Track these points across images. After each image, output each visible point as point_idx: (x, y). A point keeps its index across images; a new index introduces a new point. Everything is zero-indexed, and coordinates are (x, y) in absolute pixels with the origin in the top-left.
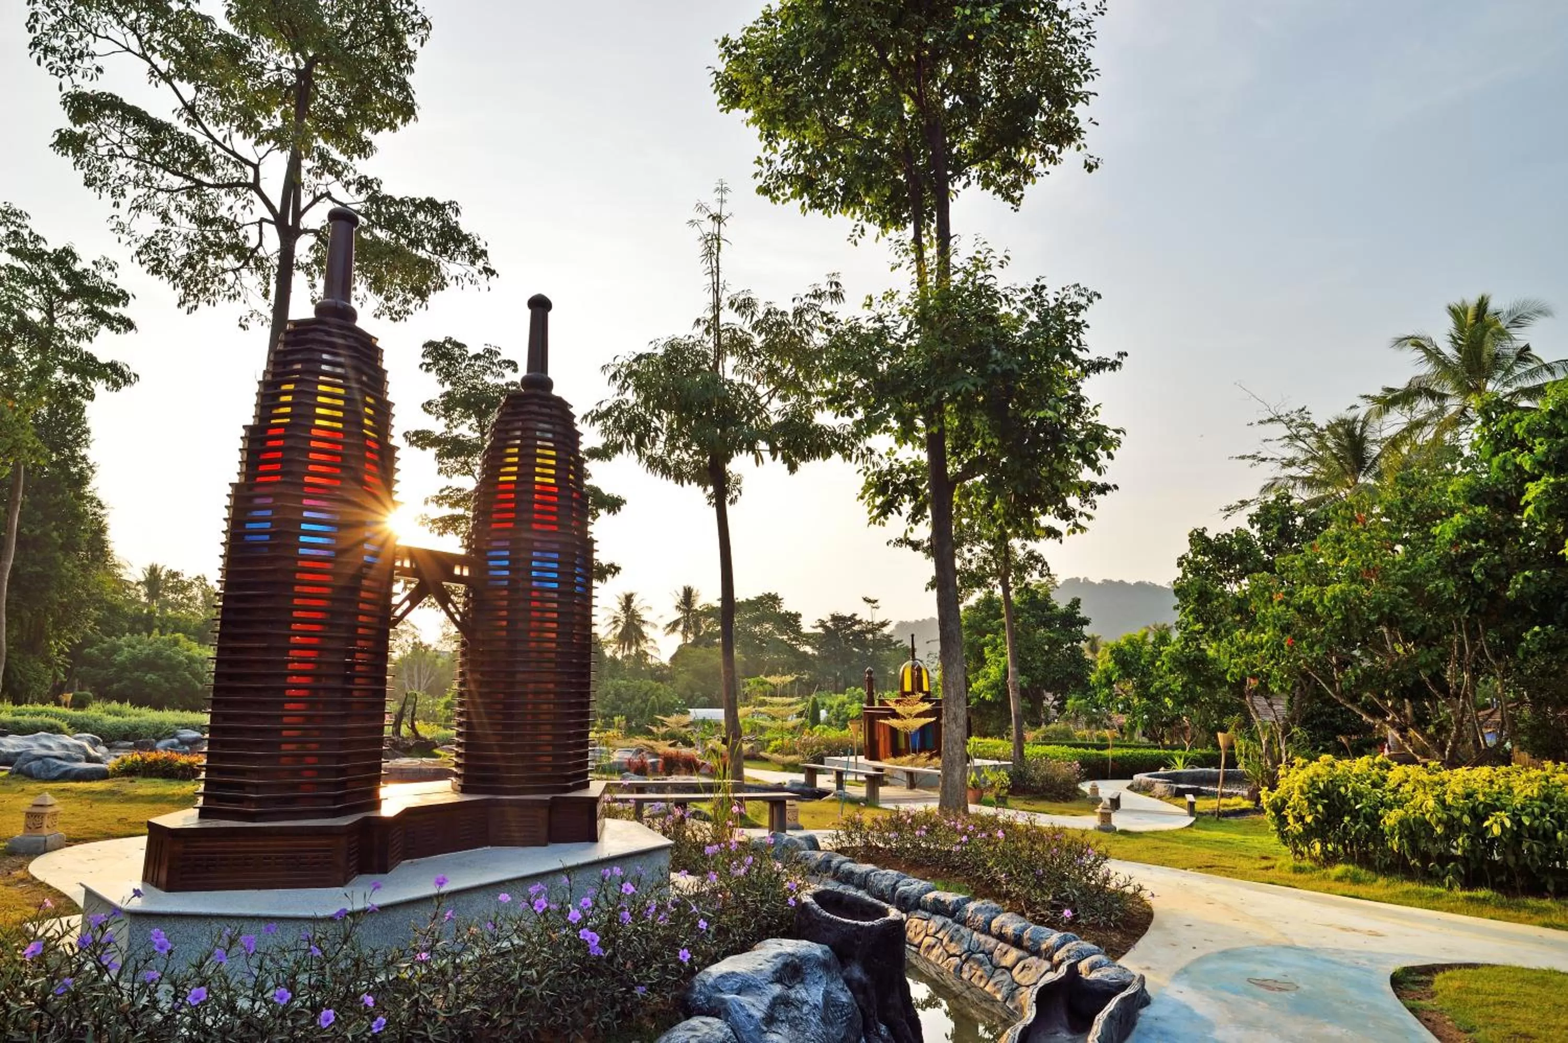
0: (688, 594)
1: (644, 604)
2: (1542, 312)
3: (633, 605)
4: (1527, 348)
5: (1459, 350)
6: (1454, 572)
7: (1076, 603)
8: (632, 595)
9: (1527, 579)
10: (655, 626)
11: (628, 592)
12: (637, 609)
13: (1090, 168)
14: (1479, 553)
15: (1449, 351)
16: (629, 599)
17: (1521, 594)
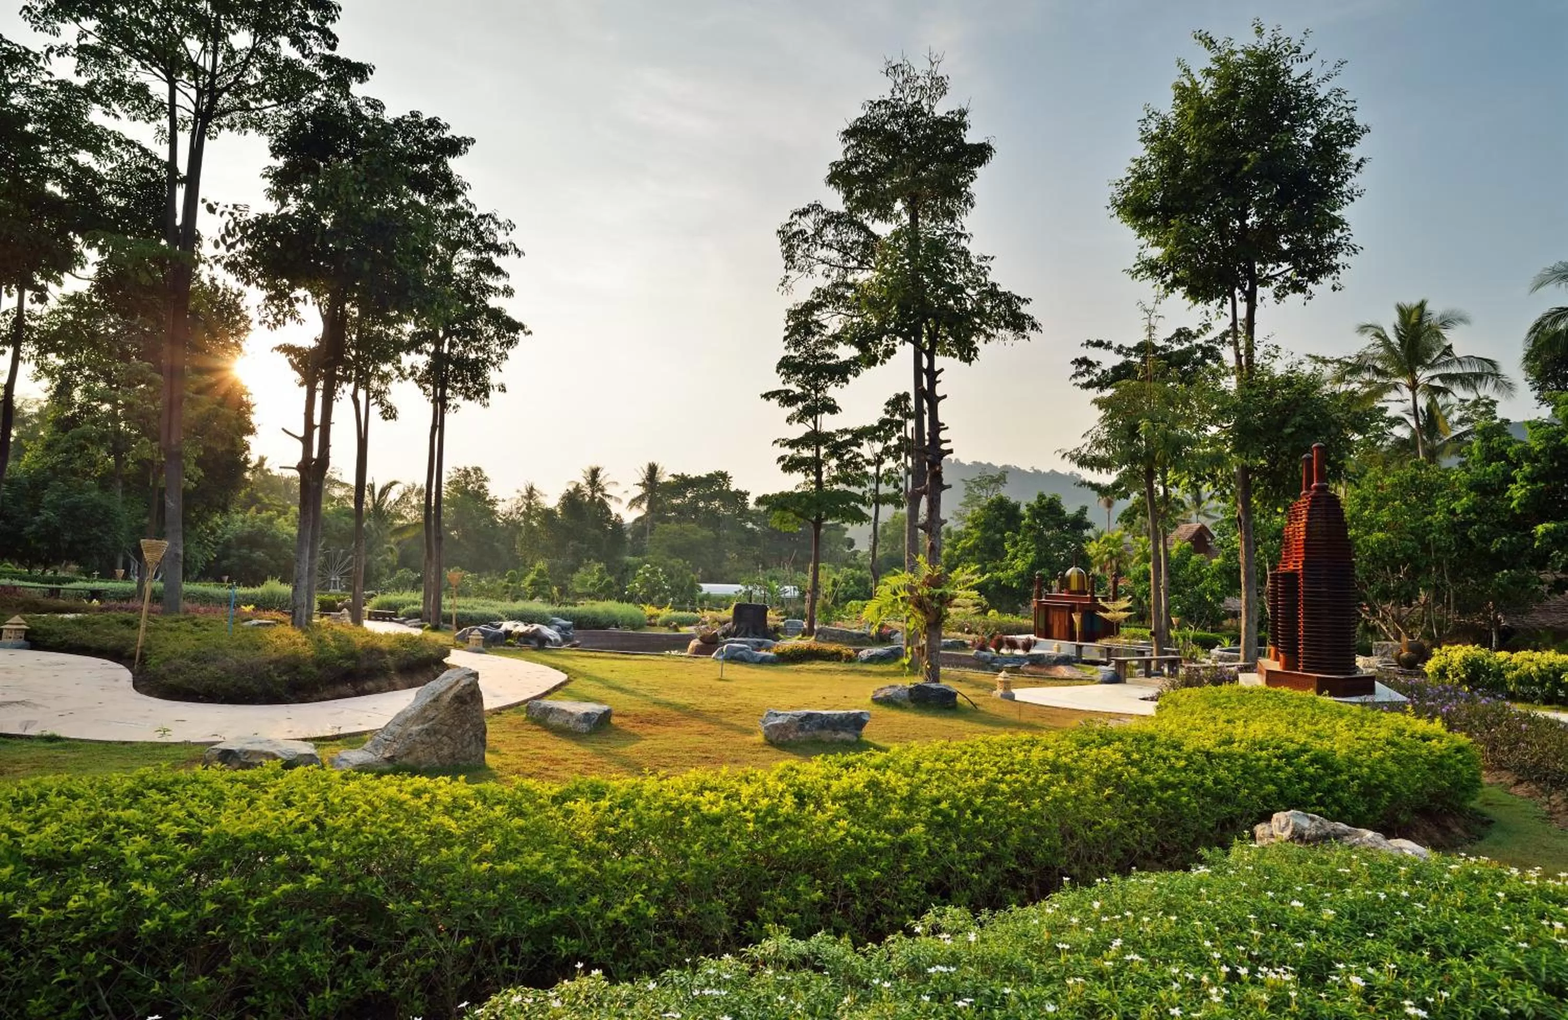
0: (653, 469)
1: (608, 479)
2: (1463, 320)
3: (599, 479)
4: (1450, 347)
5: (1400, 339)
6: (1455, 532)
7: (1084, 510)
8: (598, 469)
9: (1503, 542)
10: (619, 500)
11: (594, 466)
12: (603, 483)
13: (1334, 288)
14: (1473, 523)
15: (1393, 338)
16: (595, 473)
17: (1499, 551)
